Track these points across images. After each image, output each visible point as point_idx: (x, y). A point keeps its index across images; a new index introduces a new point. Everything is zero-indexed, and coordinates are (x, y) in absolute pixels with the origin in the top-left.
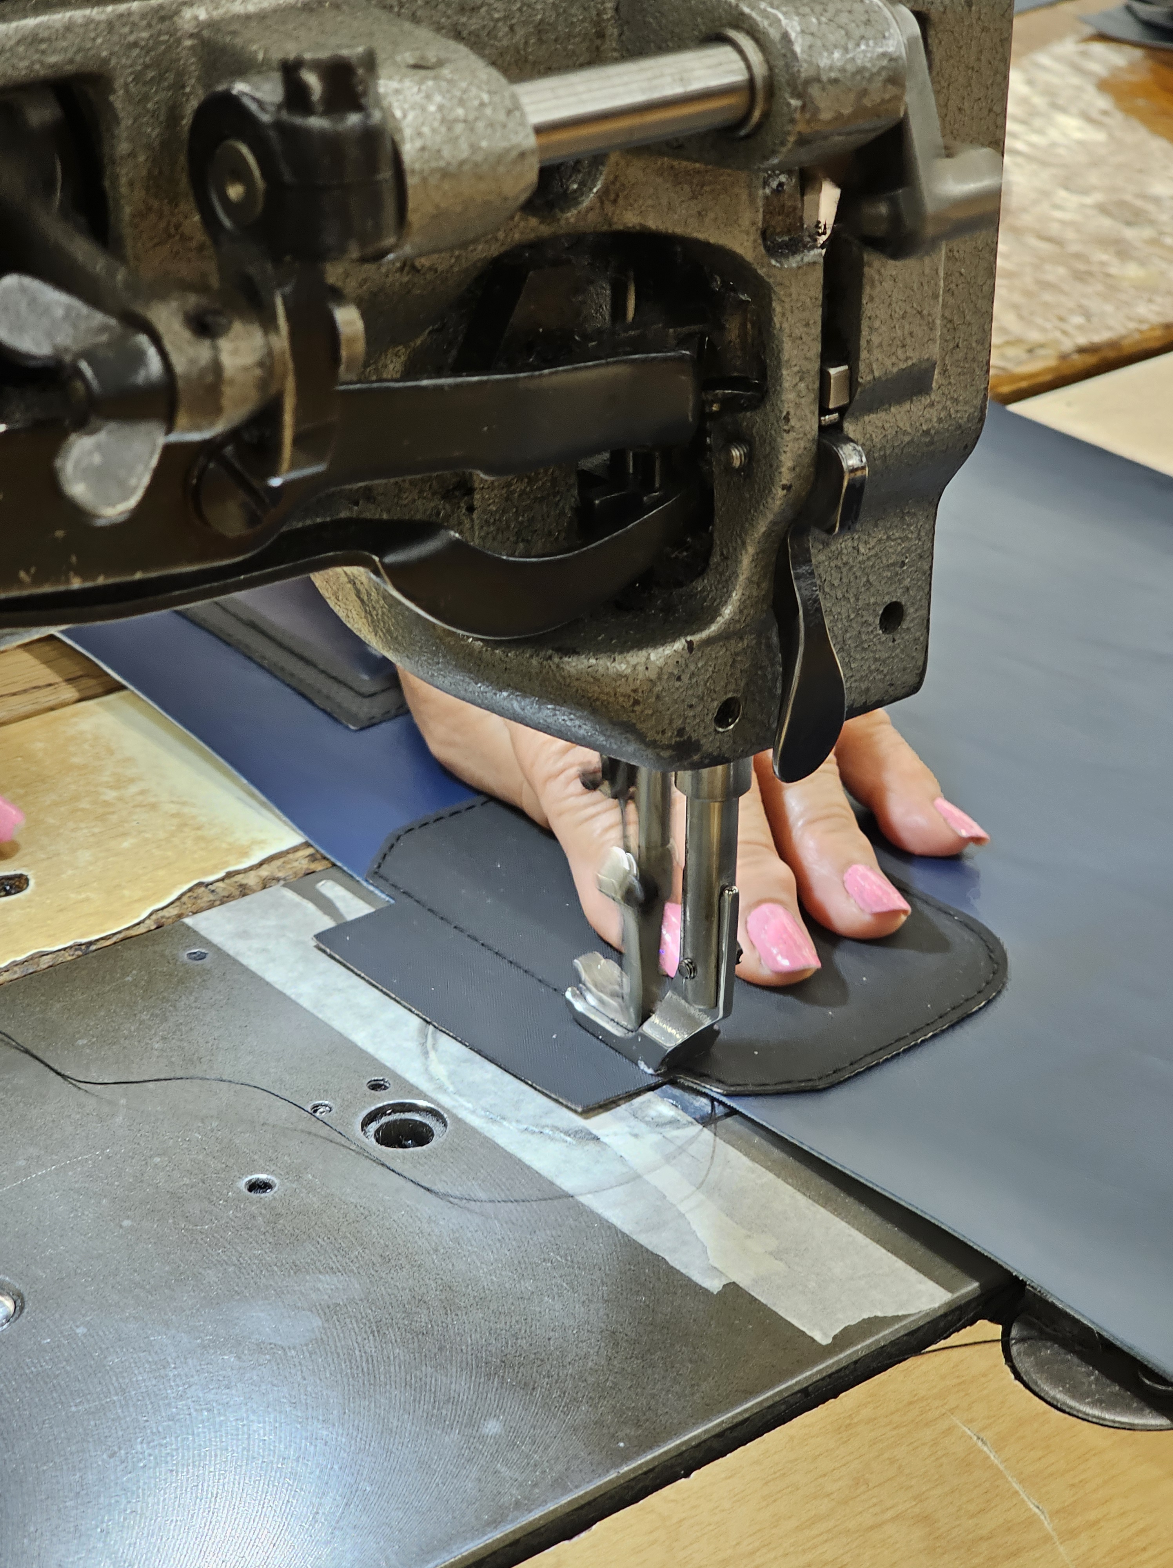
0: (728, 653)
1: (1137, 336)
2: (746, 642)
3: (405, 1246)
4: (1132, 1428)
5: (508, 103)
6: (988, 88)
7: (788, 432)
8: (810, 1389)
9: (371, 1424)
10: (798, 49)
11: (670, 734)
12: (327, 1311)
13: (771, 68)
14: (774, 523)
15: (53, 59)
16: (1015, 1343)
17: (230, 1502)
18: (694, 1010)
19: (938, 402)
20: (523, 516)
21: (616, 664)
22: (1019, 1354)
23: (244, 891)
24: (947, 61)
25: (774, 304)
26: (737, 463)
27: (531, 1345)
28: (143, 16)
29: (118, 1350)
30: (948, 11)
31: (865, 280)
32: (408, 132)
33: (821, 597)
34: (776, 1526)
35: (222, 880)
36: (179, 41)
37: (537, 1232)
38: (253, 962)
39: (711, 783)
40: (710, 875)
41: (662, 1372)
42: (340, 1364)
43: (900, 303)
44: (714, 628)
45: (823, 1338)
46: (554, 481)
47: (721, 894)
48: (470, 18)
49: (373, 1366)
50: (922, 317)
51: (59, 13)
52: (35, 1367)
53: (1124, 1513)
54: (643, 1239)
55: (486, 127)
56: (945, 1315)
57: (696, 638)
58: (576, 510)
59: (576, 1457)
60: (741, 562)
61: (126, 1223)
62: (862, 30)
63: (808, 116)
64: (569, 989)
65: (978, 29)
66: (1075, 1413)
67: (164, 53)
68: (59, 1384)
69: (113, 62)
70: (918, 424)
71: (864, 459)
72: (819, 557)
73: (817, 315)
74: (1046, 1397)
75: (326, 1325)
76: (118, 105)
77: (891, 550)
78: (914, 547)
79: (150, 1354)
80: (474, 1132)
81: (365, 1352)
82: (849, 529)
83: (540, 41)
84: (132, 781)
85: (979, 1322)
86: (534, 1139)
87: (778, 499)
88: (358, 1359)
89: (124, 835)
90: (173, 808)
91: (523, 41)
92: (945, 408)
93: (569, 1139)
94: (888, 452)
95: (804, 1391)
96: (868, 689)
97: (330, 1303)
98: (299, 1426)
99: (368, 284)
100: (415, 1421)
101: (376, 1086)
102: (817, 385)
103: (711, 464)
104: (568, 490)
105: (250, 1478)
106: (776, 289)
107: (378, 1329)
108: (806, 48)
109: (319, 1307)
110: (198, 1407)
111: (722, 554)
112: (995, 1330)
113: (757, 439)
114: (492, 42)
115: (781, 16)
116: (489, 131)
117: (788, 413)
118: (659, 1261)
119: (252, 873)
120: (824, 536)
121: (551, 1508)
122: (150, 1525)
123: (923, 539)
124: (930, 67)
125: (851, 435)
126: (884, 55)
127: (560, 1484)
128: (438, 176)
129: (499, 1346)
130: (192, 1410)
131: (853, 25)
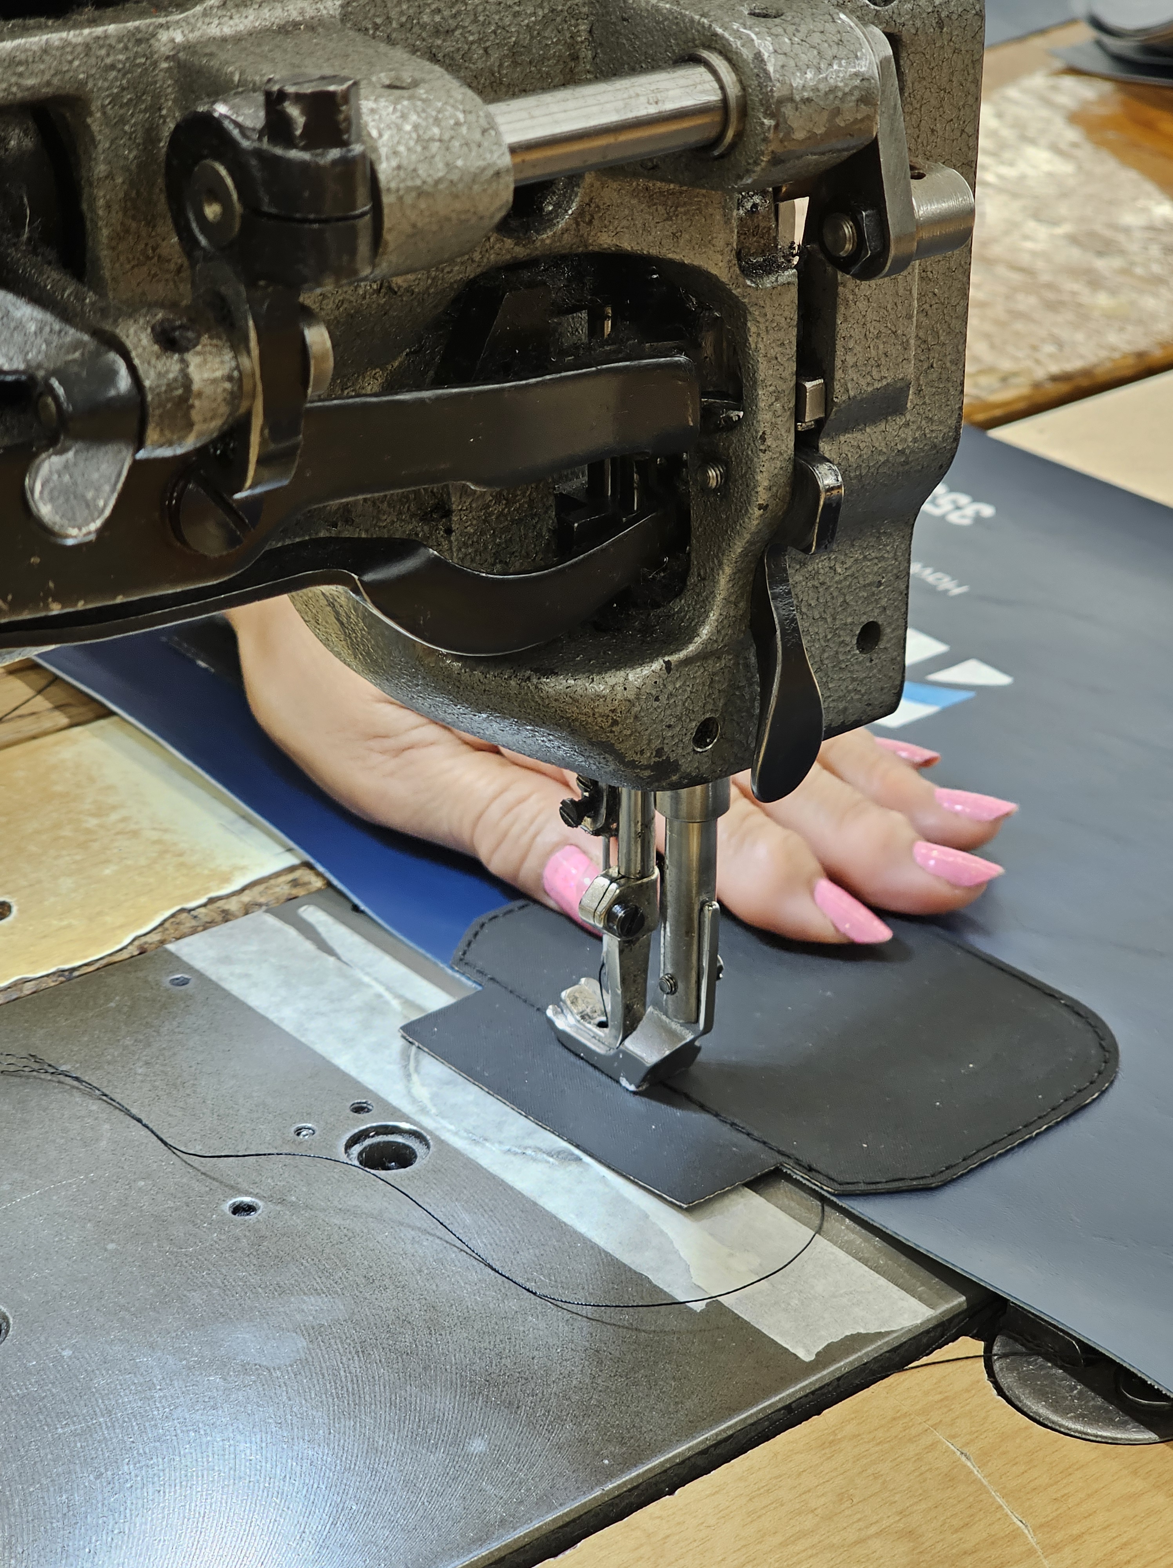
0: (706, 673)
1: (1109, 365)
2: (723, 661)
3: (389, 1266)
4: (1114, 1442)
5: (483, 122)
6: (960, 110)
7: (764, 451)
8: (794, 1405)
9: (356, 1445)
10: (770, 68)
11: (649, 754)
12: (311, 1332)
13: (744, 89)
14: (750, 543)
15: (30, 82)
16: (998, 1359)
17: (218, 1522)
18: (675, 1026)
19: (913, 422)
20: (500, 538)
21: (594, 685)
22: (1001, 1369)
23: (227, 916)
24: (919, 82)
25: (749, 324)
26: (713, 483)
27: (515, 1363)
28: (120, 40)
29: (104, 1372)
30: (919, 33)
31: (839, 301)
32: (383, 151)
33: (798, 617)
34: (761, 1542)
35: (204, 905)
36: (155, 64)
37: (521, 1253)
38: (235, 987)
39: (690, 803)
40: (689, 891)
41: (646, 1391)
42: (325, 1385)
43: (874, 323)
44: (691, 649)
45: (806, 1355)
46: (531, 501)
47: (701, 910)
48: (444, 41)
49: (358, 1387)
50: (897, 337)
51: (35, 36)
52: (21, 1389)
53: (1109, 1526)
54: (626, 1259)
55: (461, 146)
56: (927, 1332)
57: (674, 658)
58: (553, 532)
59: (561, 1474)
60: (718, 582)
61: (111, 1246)
62: (835, 50)
63: (781, 135)
64: (551, 1007)
65: (950, 51)
66: (1057, 1427)
67: (141, 76)
68: (45, 1406)
69: (90, 85)
70: (893, 444)
71: (840, 479)
72: (796, 577)
73: (792, 335)
74: (1028, 1412)
75: (311, 1346)
76: (95, 128)
77: (867, 570)
78: (890, 568)
79: (135, 1376)
80: (456, 1153)
81: (350, 1373)
82: (826, 547)
83: (515, 63)
84: (114, 808)
85: (961, 1338)
86: (517, 1161)
87: (754, 519)
88: (344, 1379)
89: (107, 861)
90: (155, 835)
91: (497, 64)
92: (919, 428)
93: (551, 1160)
94: (864, 472)
95: (788, 1408)
96: (845, 709)
97: (314, 1324)
98: (285, 1446)
99: (345, 306)
100: (400, 1441)
101: (359, 1109)
102: (792, 404)
103: (687, 483)
104: (546, 512)
105: (237, 1497)
106: (751, 309)
107: (363, 1349)
108: (778, 68)
109: (303, 1328)
110: (184, 1429)
111: (699, 575)
112: (978, 1347)
113: (733, 459)
114: (467, 64)
115: (753, 36)
116: (465, 149)
117: (764, 433)
118: (642, 1280)
119: (234, 899)
120: (801, 556)
121: (537, 1526)
122: (137, 1545)
123: (899, 559)
124: (902, 90)
125: (827, 455)
126: (856, 74)
127: (545, 1502)
128: (414, 194)
129: (484, 1365)
130: (179, 1431)
131: (826, 45)
